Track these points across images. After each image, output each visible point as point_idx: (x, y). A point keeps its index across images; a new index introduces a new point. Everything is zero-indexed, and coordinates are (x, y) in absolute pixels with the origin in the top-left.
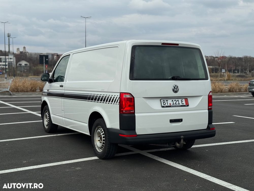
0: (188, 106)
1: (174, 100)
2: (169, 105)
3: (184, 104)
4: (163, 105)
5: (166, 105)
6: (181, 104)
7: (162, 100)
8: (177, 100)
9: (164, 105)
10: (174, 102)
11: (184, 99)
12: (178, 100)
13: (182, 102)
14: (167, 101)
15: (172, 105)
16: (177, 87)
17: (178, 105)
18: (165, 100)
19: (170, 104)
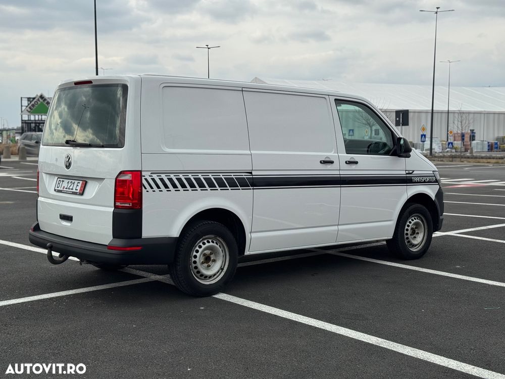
0: (82, 194)
1: (70, 181)
2: (62, 189)
3: (77, 190)
4: (56, 188)
5: (59, 189)
6: (74, 190)
7: (59, 179)
8: (73, 181)
9: (58, 187)
10: (69, 185)
11: (81, 182)
12: (74, 183)
13: (77, 186)
14: (63, 181)
15: (65, 189)
16: (69, 158)
17: (70, 190)
18: (61, 180)
19: (64, 187)
